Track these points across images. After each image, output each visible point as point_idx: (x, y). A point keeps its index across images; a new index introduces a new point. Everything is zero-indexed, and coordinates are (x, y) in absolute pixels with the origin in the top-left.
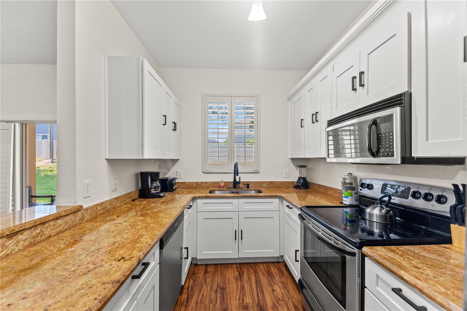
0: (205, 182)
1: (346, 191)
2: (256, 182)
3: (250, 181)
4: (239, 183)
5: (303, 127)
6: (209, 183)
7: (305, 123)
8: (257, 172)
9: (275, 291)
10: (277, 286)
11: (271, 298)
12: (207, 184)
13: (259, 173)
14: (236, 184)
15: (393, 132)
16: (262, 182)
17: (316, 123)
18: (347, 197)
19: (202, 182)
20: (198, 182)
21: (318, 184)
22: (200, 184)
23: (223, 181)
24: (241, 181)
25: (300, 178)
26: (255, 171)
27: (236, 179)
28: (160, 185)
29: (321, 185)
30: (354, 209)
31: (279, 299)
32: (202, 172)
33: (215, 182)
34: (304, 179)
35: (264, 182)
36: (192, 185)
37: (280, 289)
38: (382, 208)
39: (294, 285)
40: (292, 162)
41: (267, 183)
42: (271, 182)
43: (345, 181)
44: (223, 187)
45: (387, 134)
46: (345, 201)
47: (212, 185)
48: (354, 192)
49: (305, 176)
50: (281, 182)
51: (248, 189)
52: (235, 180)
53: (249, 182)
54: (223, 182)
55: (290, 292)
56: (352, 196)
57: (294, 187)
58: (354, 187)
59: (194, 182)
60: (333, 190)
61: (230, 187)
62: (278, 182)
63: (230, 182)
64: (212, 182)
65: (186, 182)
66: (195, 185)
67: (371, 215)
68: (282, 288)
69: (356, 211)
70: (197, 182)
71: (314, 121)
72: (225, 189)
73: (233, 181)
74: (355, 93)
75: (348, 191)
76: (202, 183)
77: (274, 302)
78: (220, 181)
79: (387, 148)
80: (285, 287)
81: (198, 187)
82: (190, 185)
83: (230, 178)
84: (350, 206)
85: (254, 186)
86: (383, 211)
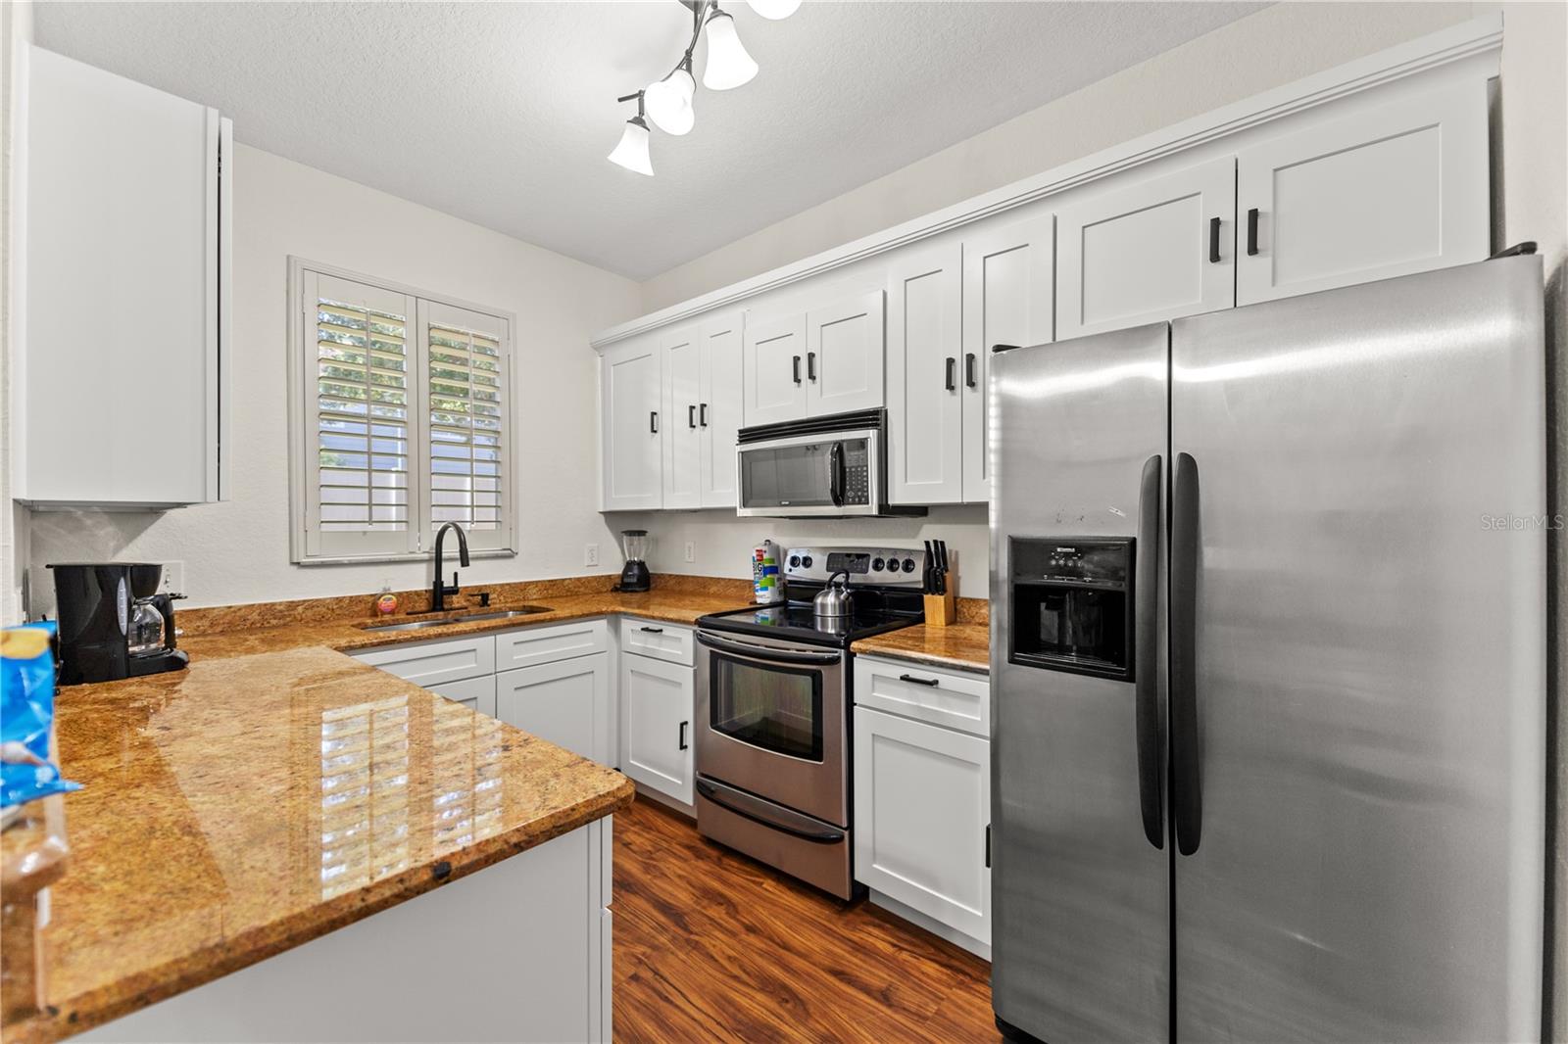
0: (304, 601)
1: (765, 575)
2: (507, 584)
3: (487, 583)
4: (454, 591)
5: (655, 432)
6: (328, 601)
7: (663, 422)
8: (509, 555)
9: (630, 844)
10: (629, 834)
11: (631, 858)
12: (315, 609)
13: (516, 557)
14: (439, 597)
15: (867, 466)
16: (526, 583)
17: (699, 427)
18: (766, 589)
19: (292, 602)
20: (273, 604)
21: (677, 576)
22: (281, 611)
23: (394, 590)
24: (459, 585)
25: (629, 565)
26: (505, 549)
27: (443, 579)
28: (163, 621)
29: (688, 577)
30: (777, 609)
31: (649, 851)
32: (288, 563)
33: (351, 597)
34: (641, 565)
35: (530, 583)
36: (240, 617)
37: (639, 835)
38: (839, 592)
39: (663, 817)
40: (607, 522)
41: (540, 585)
42: (552, 581)
43: (762, 556)
44: (392, 612)
45: (853, 470)
46: (761, 597)
47: (341, 608)
48: (776, 576)
49: (642, 559)
50: (579, 579)
51: (486, 608)
52: (438, 582)
53: (486, 586)
54: (392, 594)
55: (661, 828)
56: (773, 585)
57: (615, 590)
58: (777, 568)
59: (253, 605)
60: (722, 583)
61: (418, 609)
62: (570, 579)
63: (416, 592)
64: (339, 600)
65: (205, 610)
66: (255, 616)
67: (824, 606)
68: (641, 832)
69: (780, 613)
70: (265, 605)
71: (696, 420)
72: (403, 616)
73: (432, 588)
74: (799, 386)
75: (768, 576)
76: (292, 606)
77: (642, 862)
78: (379, 591)
79: (859, 490)
80: (648, 827)
81: (274, 622)
82: (229, 618)
83: (419, 580)
84: (771, 605)
85: (502, 598)
86: (842, 597)
